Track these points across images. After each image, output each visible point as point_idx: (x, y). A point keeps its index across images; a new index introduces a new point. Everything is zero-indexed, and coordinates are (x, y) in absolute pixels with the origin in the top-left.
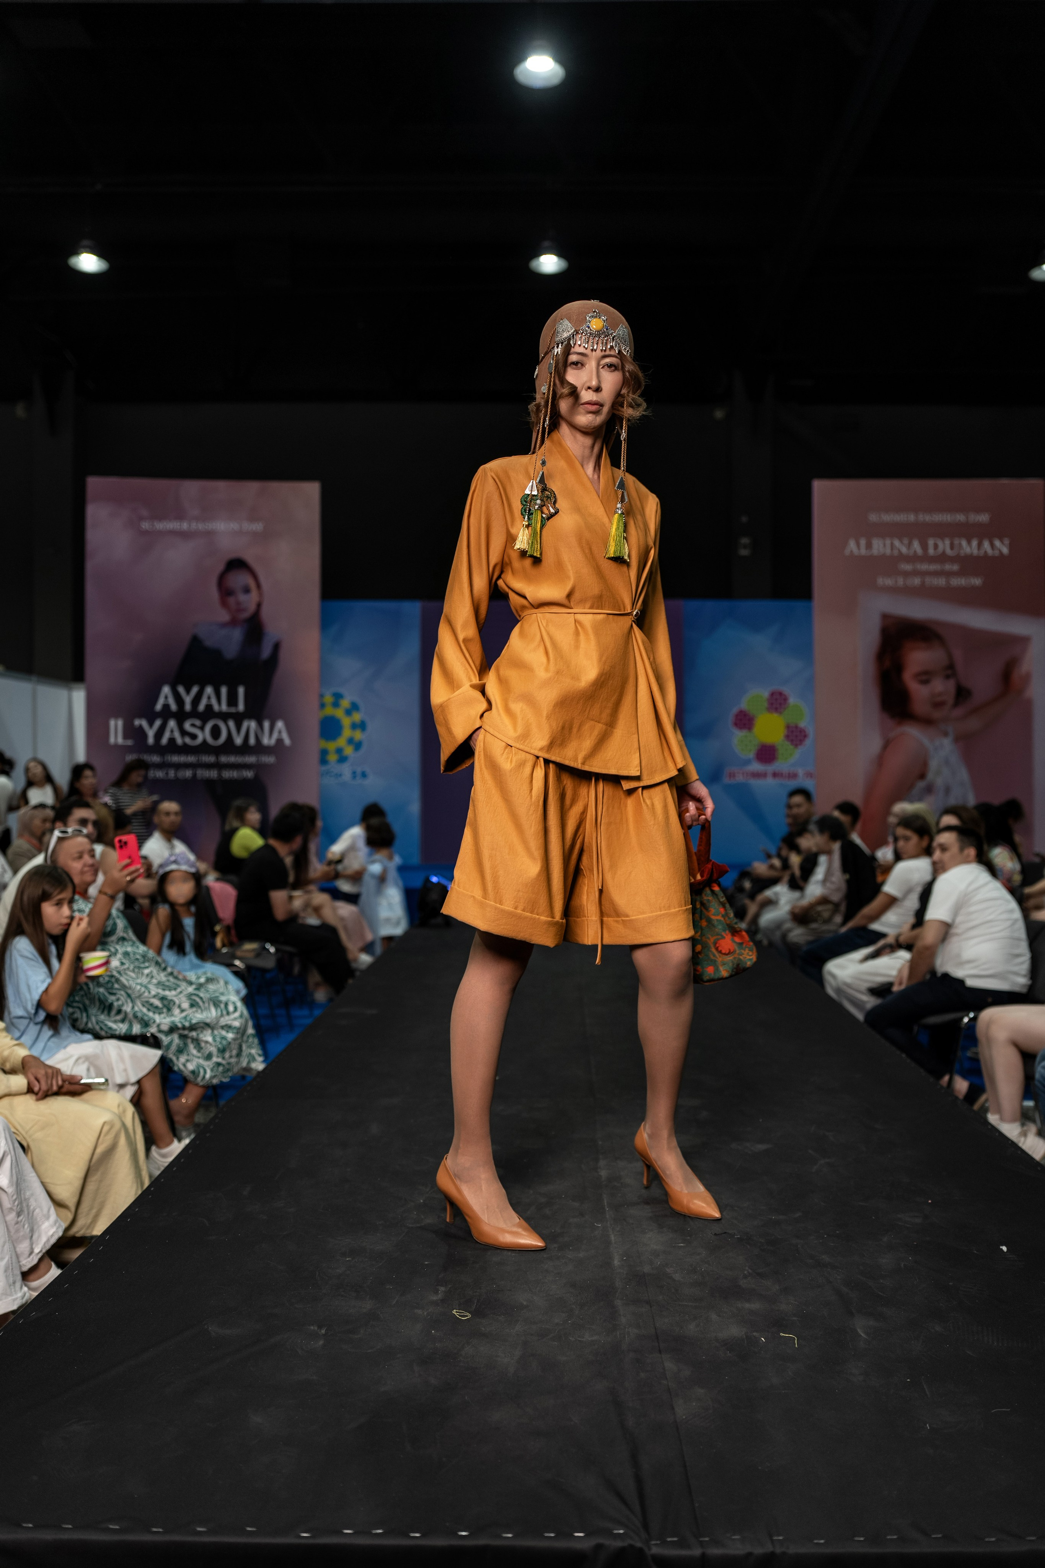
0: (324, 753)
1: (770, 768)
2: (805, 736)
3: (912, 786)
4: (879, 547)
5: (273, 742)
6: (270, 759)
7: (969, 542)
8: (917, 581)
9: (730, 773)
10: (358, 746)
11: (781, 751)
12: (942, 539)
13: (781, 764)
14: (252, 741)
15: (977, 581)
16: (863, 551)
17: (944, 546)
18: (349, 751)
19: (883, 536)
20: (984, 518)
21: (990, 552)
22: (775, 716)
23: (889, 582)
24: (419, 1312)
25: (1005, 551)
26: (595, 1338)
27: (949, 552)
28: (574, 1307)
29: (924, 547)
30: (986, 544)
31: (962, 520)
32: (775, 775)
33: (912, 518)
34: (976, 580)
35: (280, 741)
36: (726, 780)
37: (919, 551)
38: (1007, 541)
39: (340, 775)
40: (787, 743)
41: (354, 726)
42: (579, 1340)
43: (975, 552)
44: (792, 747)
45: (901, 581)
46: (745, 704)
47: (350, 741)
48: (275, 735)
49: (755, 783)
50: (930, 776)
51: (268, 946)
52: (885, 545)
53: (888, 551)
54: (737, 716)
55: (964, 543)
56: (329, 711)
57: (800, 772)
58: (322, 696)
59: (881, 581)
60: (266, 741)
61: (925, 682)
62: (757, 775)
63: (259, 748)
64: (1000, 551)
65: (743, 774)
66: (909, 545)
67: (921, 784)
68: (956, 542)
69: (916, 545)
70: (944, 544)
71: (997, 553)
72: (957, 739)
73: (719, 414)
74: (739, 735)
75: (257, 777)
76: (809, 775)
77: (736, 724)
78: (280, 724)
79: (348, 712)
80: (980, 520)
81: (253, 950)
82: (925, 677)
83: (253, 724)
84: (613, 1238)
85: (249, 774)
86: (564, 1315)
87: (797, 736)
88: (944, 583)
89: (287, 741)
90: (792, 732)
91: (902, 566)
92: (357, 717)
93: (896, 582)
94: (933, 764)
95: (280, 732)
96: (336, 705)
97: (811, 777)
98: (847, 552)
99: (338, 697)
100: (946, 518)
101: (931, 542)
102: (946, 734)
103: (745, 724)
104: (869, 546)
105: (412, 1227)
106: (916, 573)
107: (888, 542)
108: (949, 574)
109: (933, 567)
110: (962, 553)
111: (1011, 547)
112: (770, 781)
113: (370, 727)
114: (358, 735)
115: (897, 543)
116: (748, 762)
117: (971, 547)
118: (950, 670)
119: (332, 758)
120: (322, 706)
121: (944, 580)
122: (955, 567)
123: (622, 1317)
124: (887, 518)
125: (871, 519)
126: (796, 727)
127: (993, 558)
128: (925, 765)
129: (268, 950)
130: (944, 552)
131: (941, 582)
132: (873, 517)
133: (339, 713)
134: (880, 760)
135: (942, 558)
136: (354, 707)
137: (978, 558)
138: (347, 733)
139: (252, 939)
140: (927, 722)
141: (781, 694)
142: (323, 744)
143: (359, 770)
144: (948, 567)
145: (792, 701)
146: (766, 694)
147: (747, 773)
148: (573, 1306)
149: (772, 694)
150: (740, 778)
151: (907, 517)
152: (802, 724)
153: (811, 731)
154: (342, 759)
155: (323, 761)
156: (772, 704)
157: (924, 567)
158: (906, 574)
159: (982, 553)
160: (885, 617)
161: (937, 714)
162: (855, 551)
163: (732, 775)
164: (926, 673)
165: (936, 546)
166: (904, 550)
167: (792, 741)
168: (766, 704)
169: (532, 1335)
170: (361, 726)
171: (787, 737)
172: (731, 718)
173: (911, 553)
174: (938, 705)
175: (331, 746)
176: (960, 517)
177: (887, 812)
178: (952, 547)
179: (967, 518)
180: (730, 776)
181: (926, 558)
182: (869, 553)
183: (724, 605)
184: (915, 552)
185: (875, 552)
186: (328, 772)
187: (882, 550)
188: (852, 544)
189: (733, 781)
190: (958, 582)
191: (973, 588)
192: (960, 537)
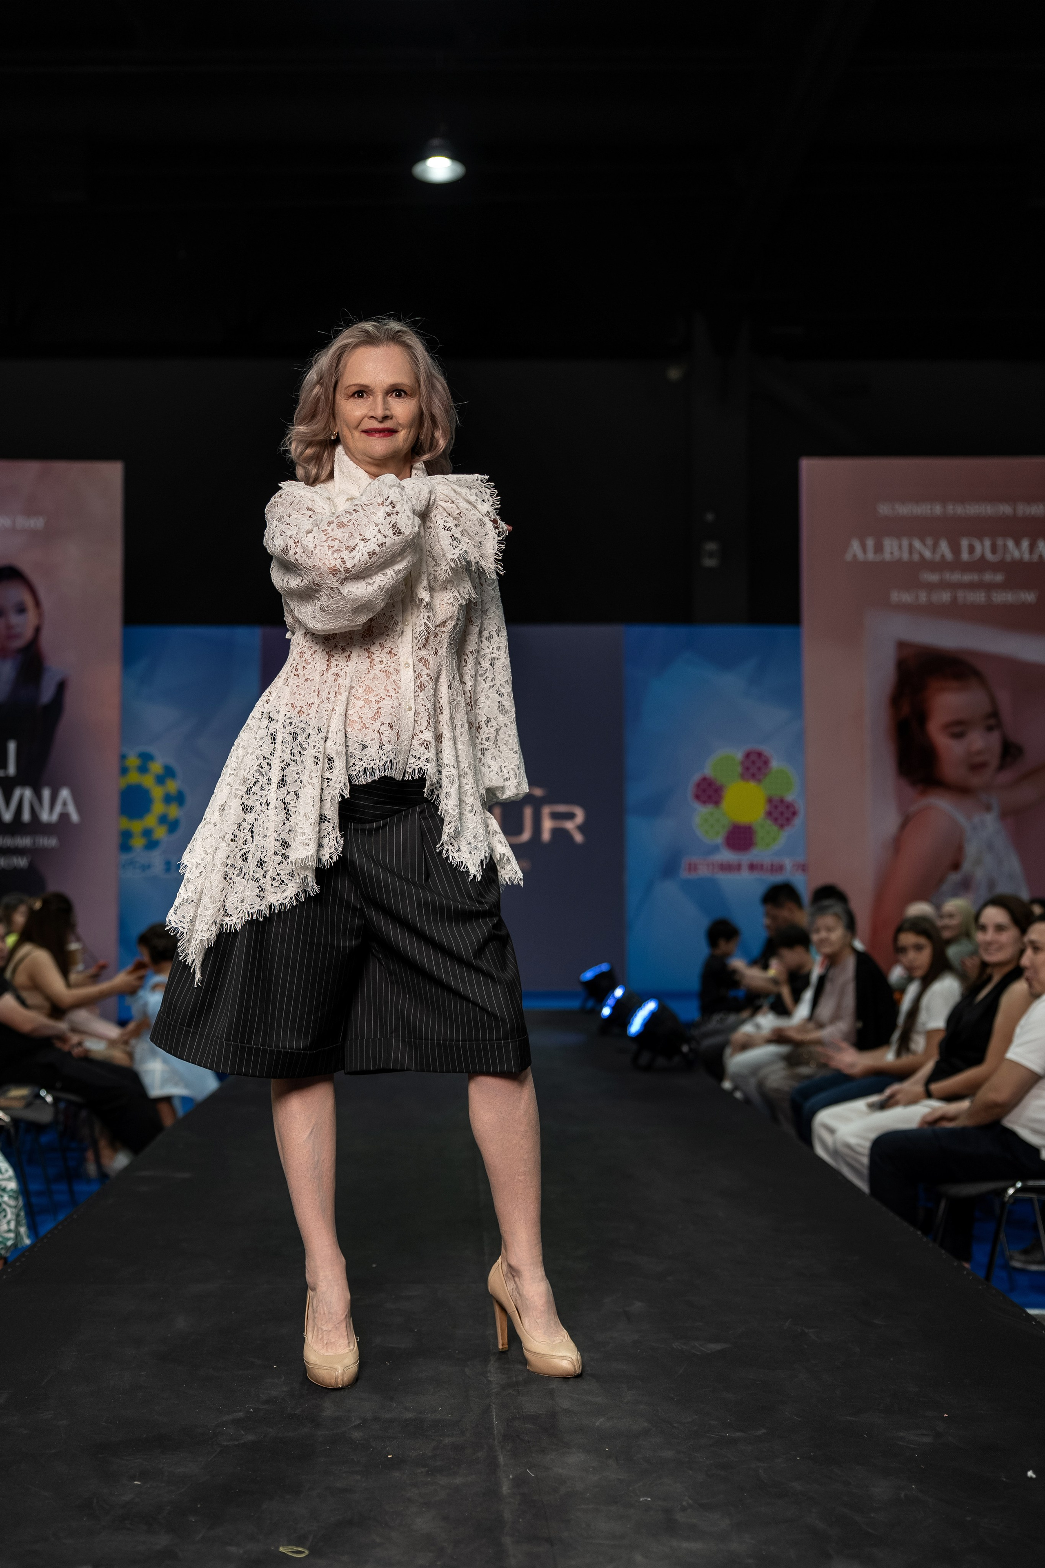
1: (745, 858)
2: (794, 814)
4: (893, 549)
5: (55, 817)
6: (50, 842)
7: (1018, 544)
8: (945, 597)
9: (690, 865)
11: (760, 834)
12: (980, 538)
13: (760, 853)
14: (26, 816)
15: (1029, 597)
16: (871, 556)
17: (983, 548)
19: (897, 534)
20: (1038, 510)
22: (751, 786)
23: (907, 597)
24: (233, 1549)
27: (989, 556)
28: (446, 1545)
29: (956, 549)
30: (1041, 546)
31: (1007, 512)
32: (752, 867)
33: (938, 509)
34: (1027, 595)
35: (64, 816)
36: (684, 874)
37: (949, 556)
39: (149, 867)
40: (769, 822)
43: (1026, 556)
44: (775, 828)
45: (923, 597)
46: (709, 770)
47: (163, 819)
48: (58, 809)
49: (724, 878)
51: (43, 1093)
52: (900, 547)
53: (905, 556)
54: (698, 785)
55: (1011, 544)
56: (134, 778)
57: (788, 863)
58: (123, 757)
59: (896, 596)
60: (45, 816)
62: (727, 867)
63: (36, 827)
65: (708, 865)
66: (935, 547)
68: (1000, 542)
69: (944, 547)
70: (983, 545)
73: (674, 374)
74: (702, 812)
75: (31, 866)
76: (801, 868)
77: (697, 797)
78: (65, 793)
79: (160, 780)
80: (1033, 513)
81: (22, 1098)
83: (28, 793)
84: (501, 1459)
85: (21, 862)
86: (432, 1554)
88: (983, 599)
89: (75, 817)
90: (776, 807)
91: (925, 576)
92: (172, 786)
93: (917, 597)
95: (65, 804)
96: (143, 769)
97: (804, 870)
98: (849, 557)
99: (146, 758)
100: (986, 509)
101: (965, 543)
104: (879, 548)
105: (227, 1445)
106: (943, 585)
107: (905, 542)
108: (990, 587)
109: (967, 578)
110: (1008, 559)
112: (745, 875)
113: (190, 800)
115: (917, 544)
116: (715, 849)
117: (1020, 549)
119: (138, 843)
120: (124, 771)
121: (983, 595)
122: (999, 578)
123: (511, 1558)
124: (904, 510)
125: (881, 511)
126: (782, 801)
129: (43, 1099)
130: (983, 556)
131: (979, 597)
132: (884, 509)
133: (148, 781)
135: (981, 565)
137: (1029, 564)
138: (158, 808)
139: (20, 1082)
141: (760, 755)
142: (124, 823)
143: (174, 860)
144: (988, 577)
145: (775, 764)
146: (739, 755)
147: (713, 865)
149: (748, 755)
150: (703, 872)
151: (931, 509)
152: (789, 797)
153: (800, 806)
154: (152, 844)
156: (747, 769)
157: (956, 577)
158: (931, 587)
159: (1035, 558)
160: (902, 645)
162: (860, 556)
163: (692, 868)
165: (972, 549)
166: (927, 554)
167: (776, 820)
168: (739, 769)
171: (769, 814)
173: (938, 557)
175: (136, 827)
176: (1005, 509)
178: (994, 550)
179: (1015, 510)
180: (690, 869)
181: (957, 565)
182: (878, 558)
183: (681, 632)
184: (943, 556)
185: (887, 556)
186: (132, 863)
187: (897, 554)
188: (855, 545)
189: (693, 876)
190: (1002, 597)
191: (1024, 606)
192: (1006, 536)
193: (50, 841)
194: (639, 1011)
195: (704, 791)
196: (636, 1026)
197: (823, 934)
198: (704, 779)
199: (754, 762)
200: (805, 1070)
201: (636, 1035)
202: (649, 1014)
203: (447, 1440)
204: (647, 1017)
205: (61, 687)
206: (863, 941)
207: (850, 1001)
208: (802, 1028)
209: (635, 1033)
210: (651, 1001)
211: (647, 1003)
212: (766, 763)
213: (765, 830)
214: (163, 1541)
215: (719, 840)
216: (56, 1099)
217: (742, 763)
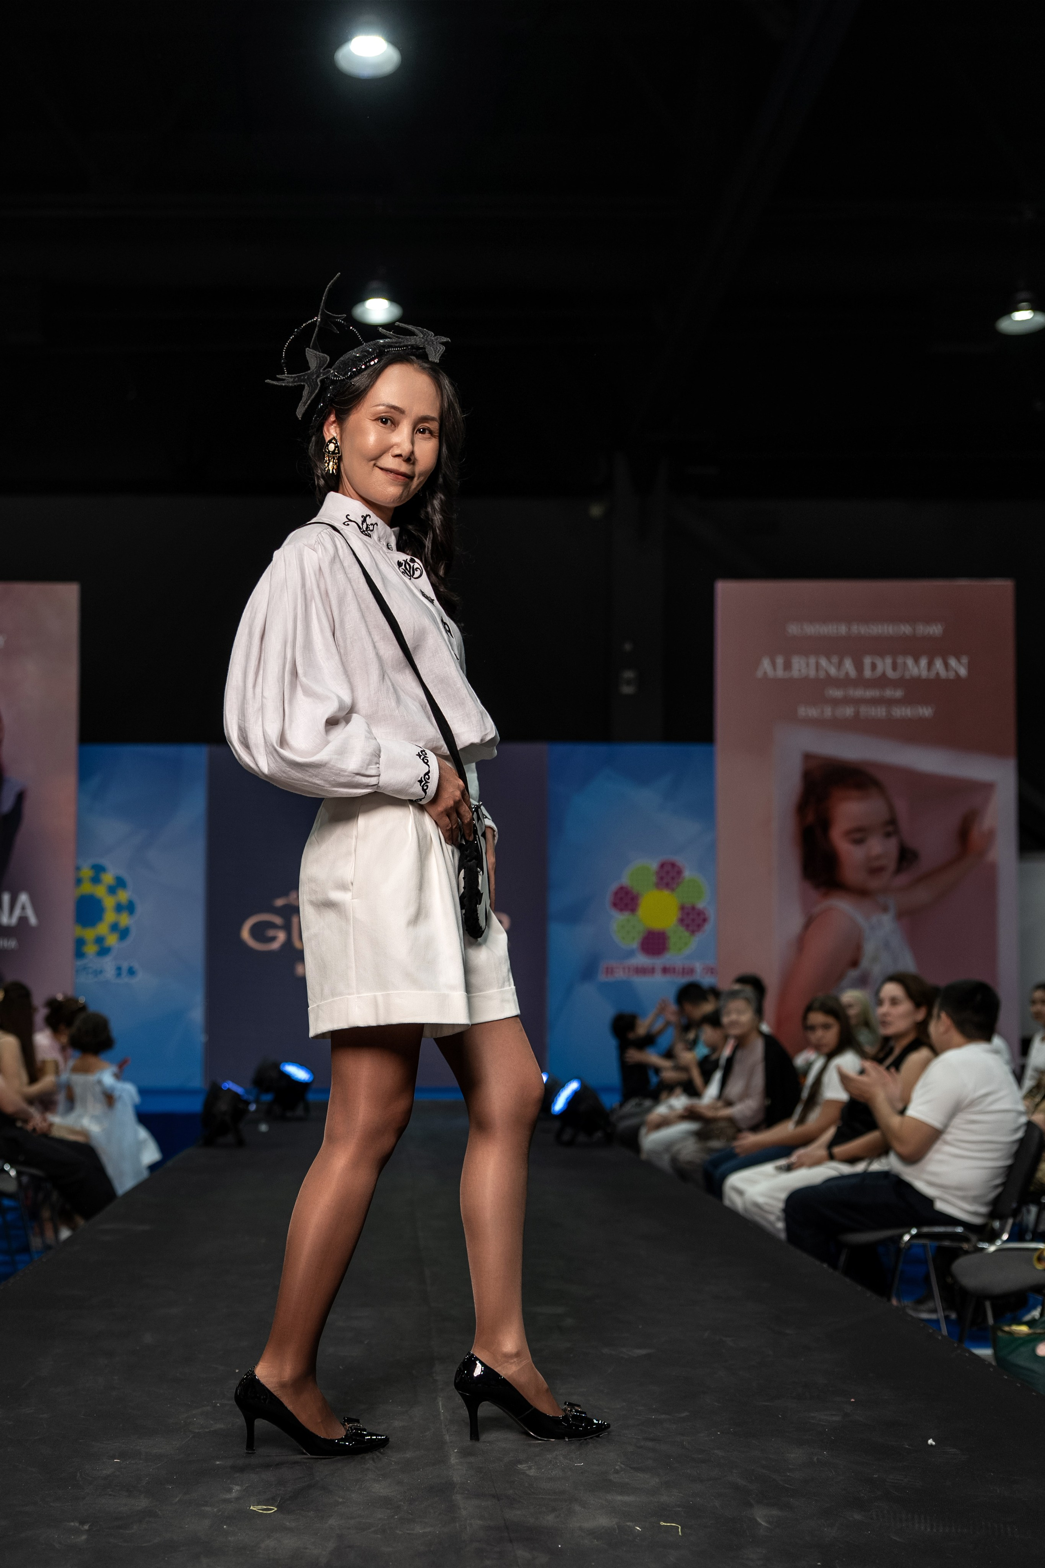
0: (80, 943)
1: (658, 962)
2: (705, 920)
3: (841, 977)
4: (802, 667)
5: (14, 921)
7: (917, 661)
8: (849, 711)
9: (607, 968)
10: (124, 934)
12: (882, 655)
13: (673, 957)
15: (926, 712)
16: (780, 673)
17: (885, 665)
18: (112, 940)
19: (805, 653)
20: (936, 630)
21: (943, 673)
22: (666, 893)
23: (813, 712)
24: (208, 1509)
25: (963, 672)
26: (428, 1530)
27: (890, 674)
28: (402, 1503)
29: (859, 667)
30: (939, 664)
31: (907, 632)
32: (665, 970)
33: (843, 629)
34: (925, 709)
35: (23, 920)
36: (602, 977)
37: (853, 673)
38: (965, 660)
39: (101, 972)
40: (681, 929)
41: (119, 908)
42: (408, 1533)
43: (924, 674)
44: (687, 934)
45: (828, 712)
46: (626, 880)
47: (114, 927)
48: (17, 912)
49: (639, 981)
50: (865, 963)
52: (808, 665)
53: (812, 673)
54: (616, 894)
55: (910, 662)
56: (87, 888)
57: (698, 966)
58: (78, 869)
59: (803, 711)
60: (5, 920)
61: (859, 842)
62: (642, 971)
64: (956, 673)
65: (624, 968)
66: (840, 664)
67: (853, 974)
68: (900, 660)
69: (848, 665)
70: (884, 663)
71: (952, 675)
72: (900, 915)
73: (596, 511)
74: (619, 918)
76: (711, 971)
77: (615, 905)
78: (24, 898)
79: (112, 890)
80: (931, 632)
82: (858, 835)
84: (447, 1438)
86: (389, 1511)
87: (693, 920)
88: (884, 714)
89: (33, 920)
90: (688, 914)
91: (831, 692)
92: (123, 896)
93: (823, 712)
94: (869, 948)
95: (23, 908)
96: (96, 880)
97: (712, 973)
98: (759, 674)
99: (99, 869)
100: (888, 629)
101: (867, 661)
102: (885, 909)
103: (626, 905)
104: (788, 666)
105: (199, 1432)
106: (847, 701)
107: (812, 660)
108: (890, 702)
109: (870, 693)
110: (907, 676)
111: (970, 668)
112: (659, 978)
113: (139, 909)
114: (124, 920)
115: (823, 662)
116: (630, 954)
117: (918, 667)
118: (891, 828)
119: (91, 949)
120: (79, 881)
121: (884, 709)
122: (899, 694)
123: (462, 1510)
124: (812, 629)
125: (790, 631)
126: (693, 908)
127: (947, 680)
128: (858, 948)
129: (7, 1172)
130: (884, 674)
131: (880, 712)
132: (793, 629)
133: (100, 891)
134: (801, 943)
135: (882, 682)
136: (120, 883)
137: (927, 681)
138: (110, 916)
140: (861, 893)
141: (673, 865)
142: (79, 931)
143: (125, 966)
144: (889, 693)
145: (687, 874)
146: (654, 866)
147: (629, 968)
148: (400, 1503)
149: (662, 866)
150: (620, 975)
151: (837, 629)
152: (701, 905)
154: (104, 951)
155: (79, 953)
156: (662, 878)
157: (859, 693)
158: (835, 702)
159: (932, 675)
160: (808, 757)
161: (874, 883)
162: (770, 672)
163: (610, 971)
164: (860, 830)
165: (874, 666)
166: (833, 671)
167: (687, 926)
168: (654, 879)
169: (349, 1528)
170: (129, 908)
171: (681, 921)
172: (609, 897)
173: (842, 675)
174: (875, 871)
175: (89, 934)
176: (905, 629)
178: (895, 667)
179: (914, 629)
180: (607, 972)
181: (860, 682)
182: (787, 675)
183: (601, 749)
184: (847, 673)
185: (795, 673)
186: (85, 968)
187: (804, 671)
188: (766, 664)
189: (610, 979)
190: (902, 712)
191: (921, 720)
192: (905, 653)
193: (9, 943)
194: (562, 1091)
195: (621, 899)
196: (559, 1105)
197: (734, 1017)
198: (622, 888)
199: (668, 872)
200: (716, 1144)
201: (560, 1113)
202: (572, 1093)
204: (569, 1096)
205: (20, 797)
206: (769, 1024)
207: (759, 1080)
208: (712, 1107)
209: (559, 1111)
210: (573, 1082)
211: (570, 1083)
212: (679, 872)
213: (678, 936)
214: (142, 1503)
215: (635, 944)
216: (19, 1173)
217: (657, 873)
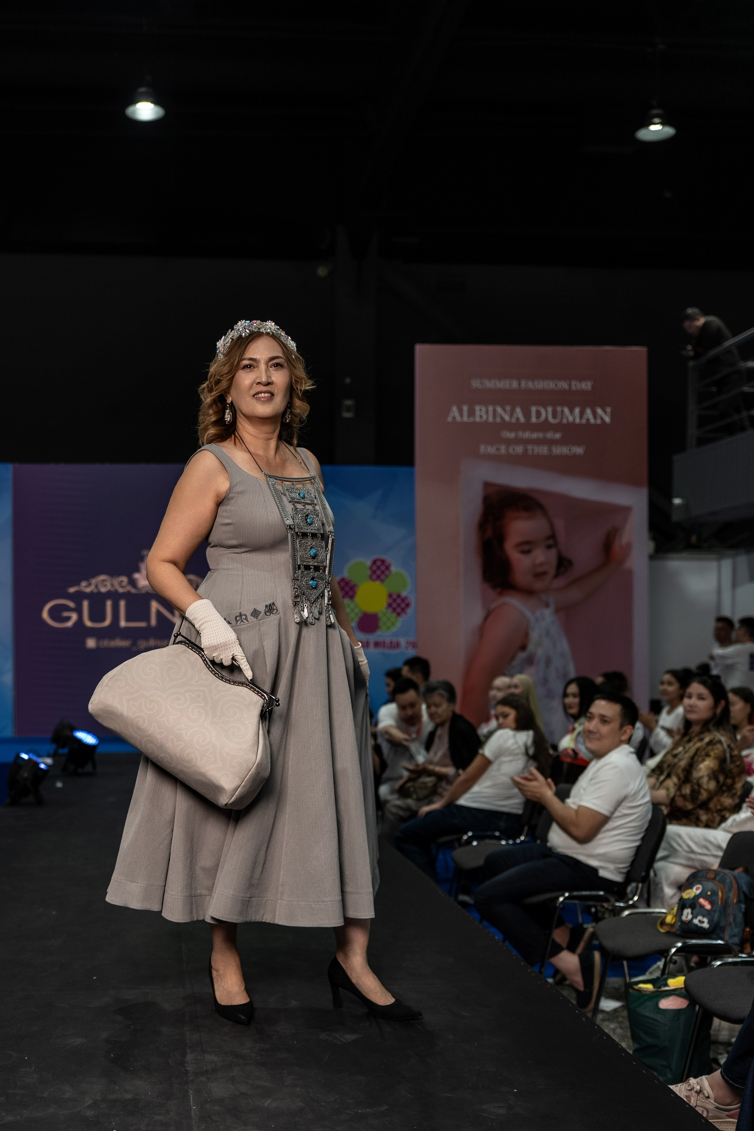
1: (372, 638)
4: (482, 414)
7: (571, 411)
8: (519, 449)
12: (545, 407)
15: (579, 450)
16: (465, 419)
17: (547, 413)
19: (485, 403)
20: (586, 386)
21: (592, 421)
23: (491, 450)
25: (607, 419)
27: (551, 419)
29: (527, 414)
30: (588, 413)
31: (564, 388)
32: (377, 644)
33: (515, 384)
34: (577, 448)
37: (522, 420)
38: (609, 410)
43: (577, 421)
45: (503, 449)
52: (487, 412)
53: (491, 419)
55: (566, 410)
57: (403, 641)
59: (482, 449)
64: (602, 419)
66: (512, 413)
68: (559, 409)
69: (519, 412)
70: (546, 411)
71: (599, 421)
73: (322, 271)
76: (413, 645)
80: (583, 388)
88: (546, 451)
91: (505, 434)
93: (498, 450)
98: (450, 419)
100: (550, 385)
101: (534, 409)
104: (471, 413)
106: (518, 441)
107: (491, 408)
108: (551, 443)
109: (535, 435)
110: (565, 421)
111: (613, 416)
112: (372, 650)
115: (499, 410)
117: (573, 415)
121: (546, 448)
122: (558, 436)
124: (490, 384)
125: (473, 385)
127: (596, 426)
130: (546, 420)
131: (543, 450)
132: (476, 384)
135: (545, 426)
137: (580, 426)
144: (550, 435)
151: (510, 384)
157: (527, 435)
158: (509, 442)
159: (584, 421)
160: (487, 485)
162: (458, 419)
165: (538, 414)
166: (507, 418)
173: (514, 420)
176: (563, 385)
177: (489, 686)
178: (554, 416)
179: (570, 385)
181: (528, 426)
182: (471, 420)
184: (518, 419)
185: (478, 419)
187: (484, 417)
188: (455, 411)
190: (559, 450)
191: (575, 456)
192: (563, 405)
203: (157, 1118)
